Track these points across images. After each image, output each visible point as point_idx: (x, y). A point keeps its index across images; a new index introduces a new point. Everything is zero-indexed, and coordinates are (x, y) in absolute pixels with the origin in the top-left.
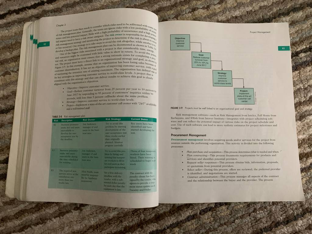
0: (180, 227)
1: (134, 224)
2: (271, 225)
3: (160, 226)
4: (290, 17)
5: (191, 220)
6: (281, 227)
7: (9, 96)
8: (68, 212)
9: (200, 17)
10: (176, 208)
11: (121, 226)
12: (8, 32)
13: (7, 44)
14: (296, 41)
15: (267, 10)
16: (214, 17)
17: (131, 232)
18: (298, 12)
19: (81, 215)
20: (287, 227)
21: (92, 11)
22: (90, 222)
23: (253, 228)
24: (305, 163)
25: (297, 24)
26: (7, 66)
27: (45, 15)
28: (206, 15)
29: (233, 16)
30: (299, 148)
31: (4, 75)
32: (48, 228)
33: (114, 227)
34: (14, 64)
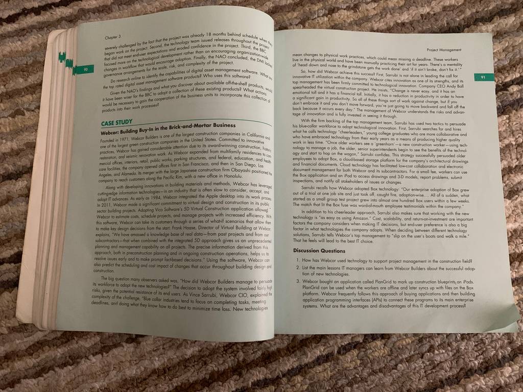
0: (304, 374)
1: (227, 368)
2: (458, 373)
3: (271, 372)
4: (493, 25)
5: (323, 363)
6: (475, 378)
7: (22, 150)
8: (116, 346)
9: (342, 24)
10: (299, 341)
11: (205, 370)
12: (22, 44)
13: (19, 65)
14: (504, 66)
15: (455, 12)
16: (366, 23)
17: (221, 382)
18: (508, 16)
19: (138, 350)
20: (485, 378)
21: (162, 10)
22: (152, 363)
23: (428, 378)
24: (516, 270)
25: (506, 37)
26: (18, 100)
27: (83, 17)
28: (352, 19)
29: (397, 21)
31: (13, 116)
32: (82, 373)
33: (193, 373)
34: (30, 97)
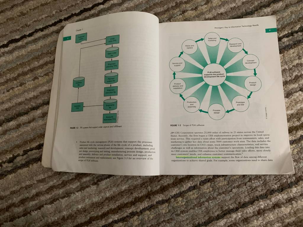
0: (183, 197)
1: (143, 195)
2: (266, 192)
3: (165, 196)
5: (192, 190)
6: (276, 194)
7: (38, 96)
8: (87, 187)
9: (189, 18)
10: (179, 180)
11: (132, 197)
12: (36, 46)
13: (35, 56)
15: (249, 4)
16: (202, 16)
17: (140, 202)
18: (278, 3)
19: (98, 189)
22: (106, 194)
23: (250, 196)
24: (295, 135)
25: (278, 13)
26: (36, 72)
28: (194, 15)
29: (218, 13)
30: (288, 122)
31: (34, 80)
32: (72, 200)
33: (126, 199)
34: (41, 70)
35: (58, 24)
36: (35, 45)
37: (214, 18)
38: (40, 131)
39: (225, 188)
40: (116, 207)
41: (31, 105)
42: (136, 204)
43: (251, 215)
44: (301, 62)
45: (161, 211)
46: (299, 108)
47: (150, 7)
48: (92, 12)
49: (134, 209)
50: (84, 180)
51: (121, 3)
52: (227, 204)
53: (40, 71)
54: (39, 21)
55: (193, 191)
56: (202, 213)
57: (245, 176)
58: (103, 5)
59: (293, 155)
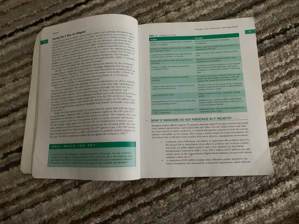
35: (39, 24)
36: (16, 45)
37: (197, 20)
38: (21, 133)
39: (207, 190)
40: (97, 210)
41: (12, 107)
42: (118, 207)
43: (232, 216)
44: (282, 64)
45: (142, 214)
46: (279, 110)
47: (133, 7)
48: (74, 12)
49: (115, 212)
50: (66, 183)
51: (104, 3)
52: (208, 206)
53: (20, 72)
54: (19, 20)
55: (175, 193)
56: (184, 216)
57: (227, 178)
58: (85, 4)
59: (274, 156)
